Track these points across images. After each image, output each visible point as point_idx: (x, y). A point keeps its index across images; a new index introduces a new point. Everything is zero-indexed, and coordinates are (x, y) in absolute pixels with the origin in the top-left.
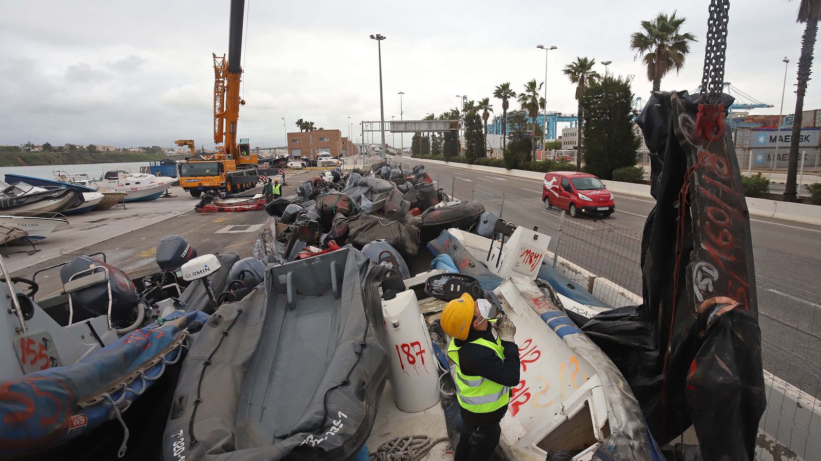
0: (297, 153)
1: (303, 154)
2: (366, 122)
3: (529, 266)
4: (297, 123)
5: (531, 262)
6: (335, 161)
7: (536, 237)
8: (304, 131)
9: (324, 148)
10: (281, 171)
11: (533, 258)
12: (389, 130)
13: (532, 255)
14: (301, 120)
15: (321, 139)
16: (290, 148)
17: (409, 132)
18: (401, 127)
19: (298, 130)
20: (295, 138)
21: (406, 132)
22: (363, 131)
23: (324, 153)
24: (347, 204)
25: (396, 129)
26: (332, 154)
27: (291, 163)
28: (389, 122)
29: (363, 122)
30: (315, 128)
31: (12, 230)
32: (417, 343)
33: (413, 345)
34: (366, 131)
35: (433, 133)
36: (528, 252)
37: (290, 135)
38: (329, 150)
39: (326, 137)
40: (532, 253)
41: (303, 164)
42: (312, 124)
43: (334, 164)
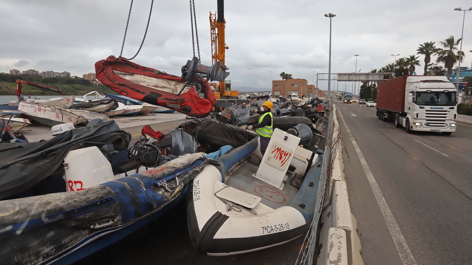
0: (277, 93)
1: (281, 94)
2: (320, 74)
3: (279, 162)
4: (281, 75)
5: (281, 158)
6: (299, 99)
7: (286, 138)
8: (285, 80)
9: (294, 91)
10: (251, 102)
11: (283, 155)
12: (336, 80)
13: (282, 152)
14: (284, 73)
15: (292, 85)
16: (274, 90)
17: (351, 81)
18: (346, 78)
19: (281, 79)
20: (277, 84)
21: (349, 81)
22: (317, 80)
23: (294, 94)
24: (230, 115)
25: (341, 79)
26: (299, 95)
27: (270, 99)
28: (336, 74)
29: (318, 74)
30: (292, 78)
31: (79, 117)
32: (81, 183)
33: (76, 182)
34: (320, 80)
35: (375, 83)
36: (279, 149)
37: (274, 82)
38: (297, 92)
39: (296, 84)
40: (282, 151)
41: (277, 100)
42: (291, 75)
43: (298, 101)
